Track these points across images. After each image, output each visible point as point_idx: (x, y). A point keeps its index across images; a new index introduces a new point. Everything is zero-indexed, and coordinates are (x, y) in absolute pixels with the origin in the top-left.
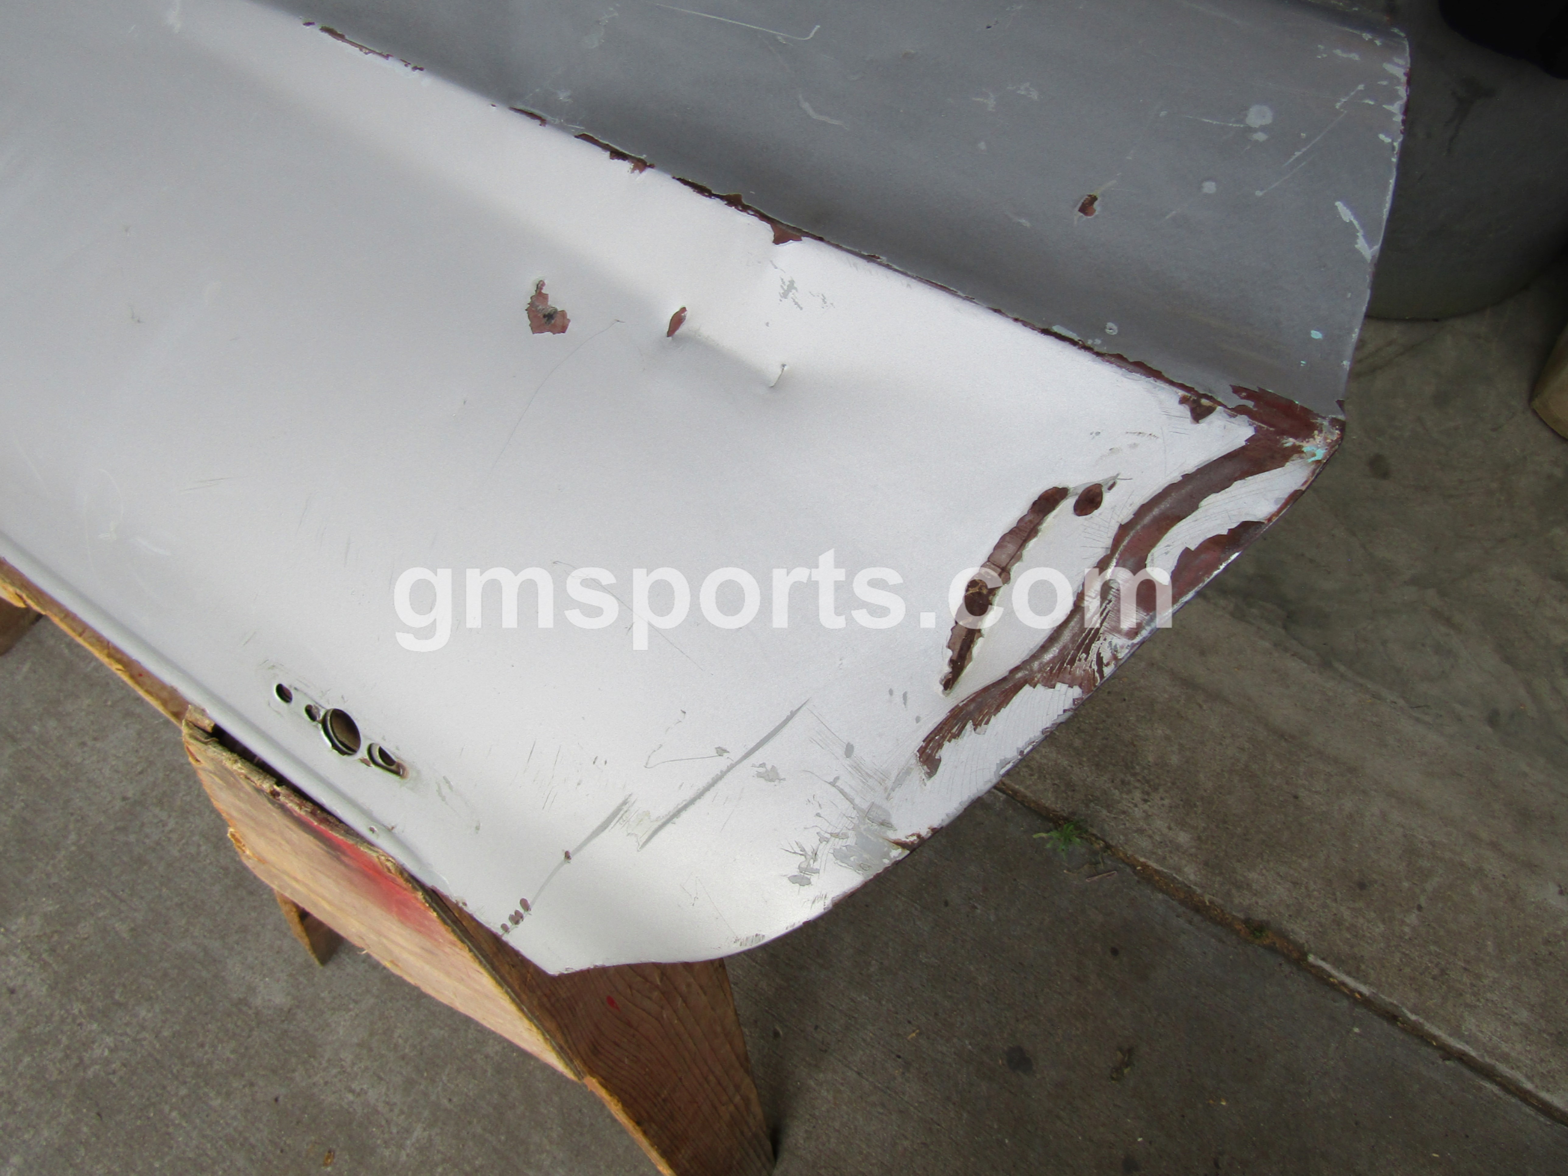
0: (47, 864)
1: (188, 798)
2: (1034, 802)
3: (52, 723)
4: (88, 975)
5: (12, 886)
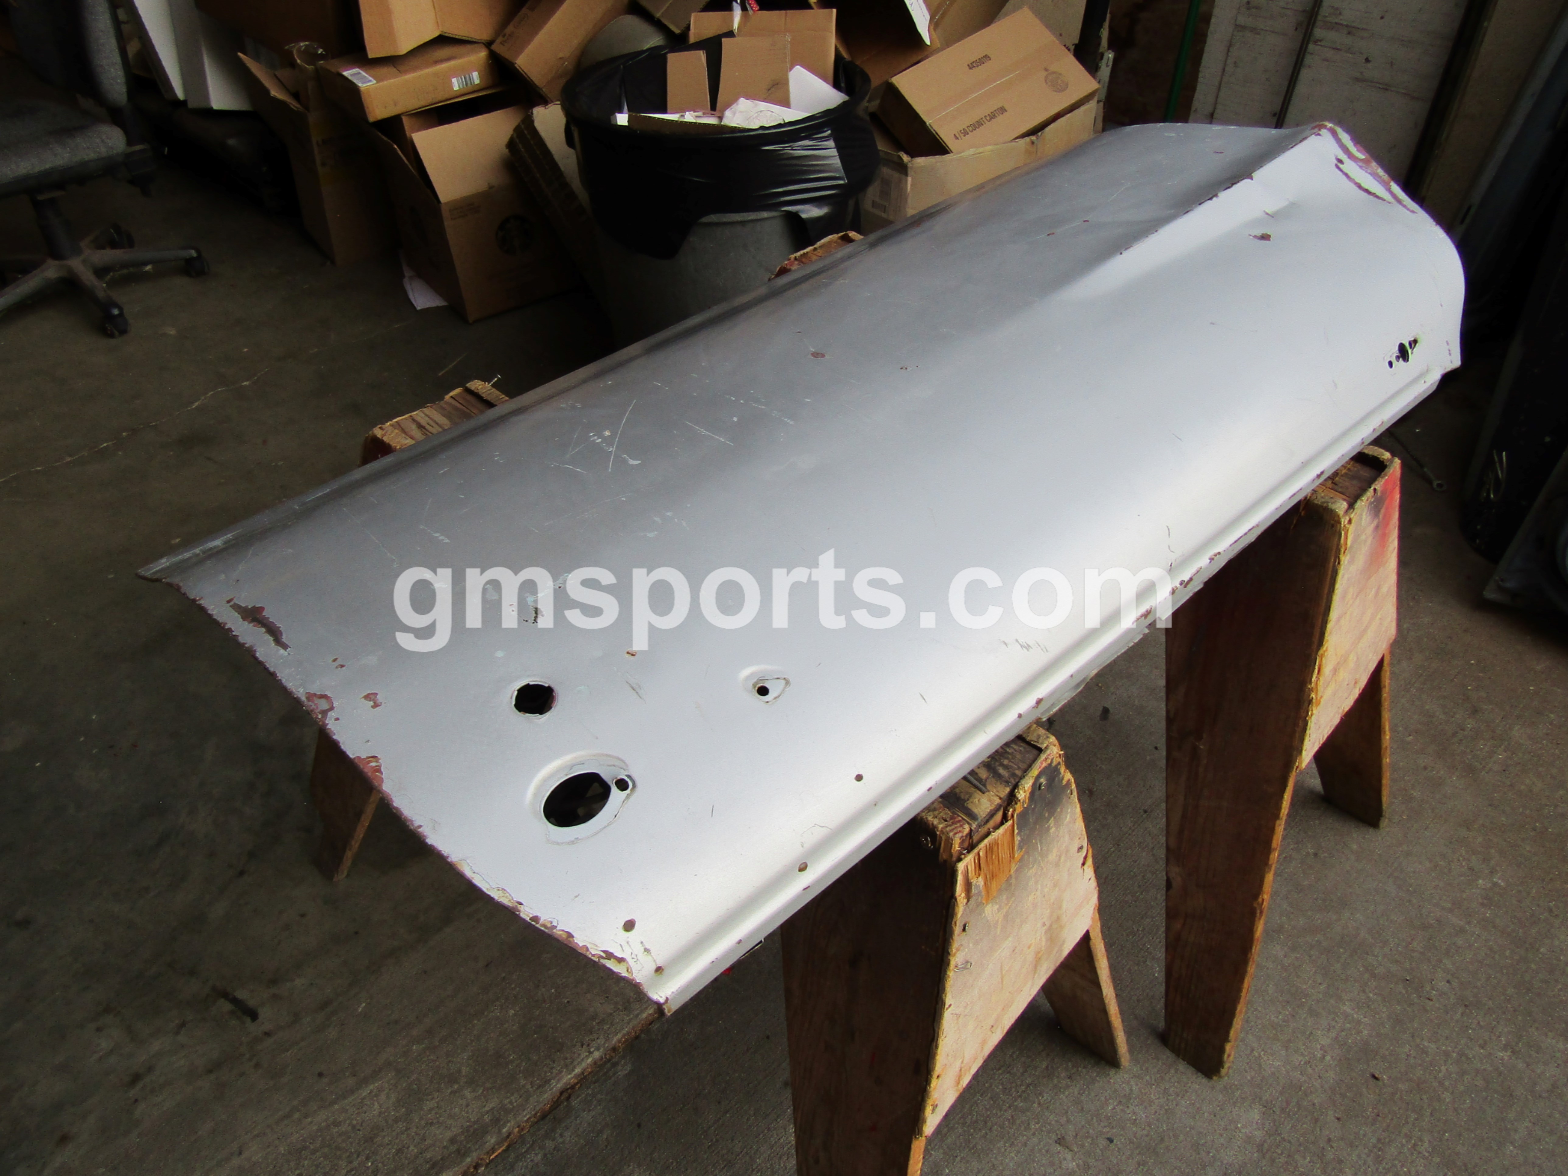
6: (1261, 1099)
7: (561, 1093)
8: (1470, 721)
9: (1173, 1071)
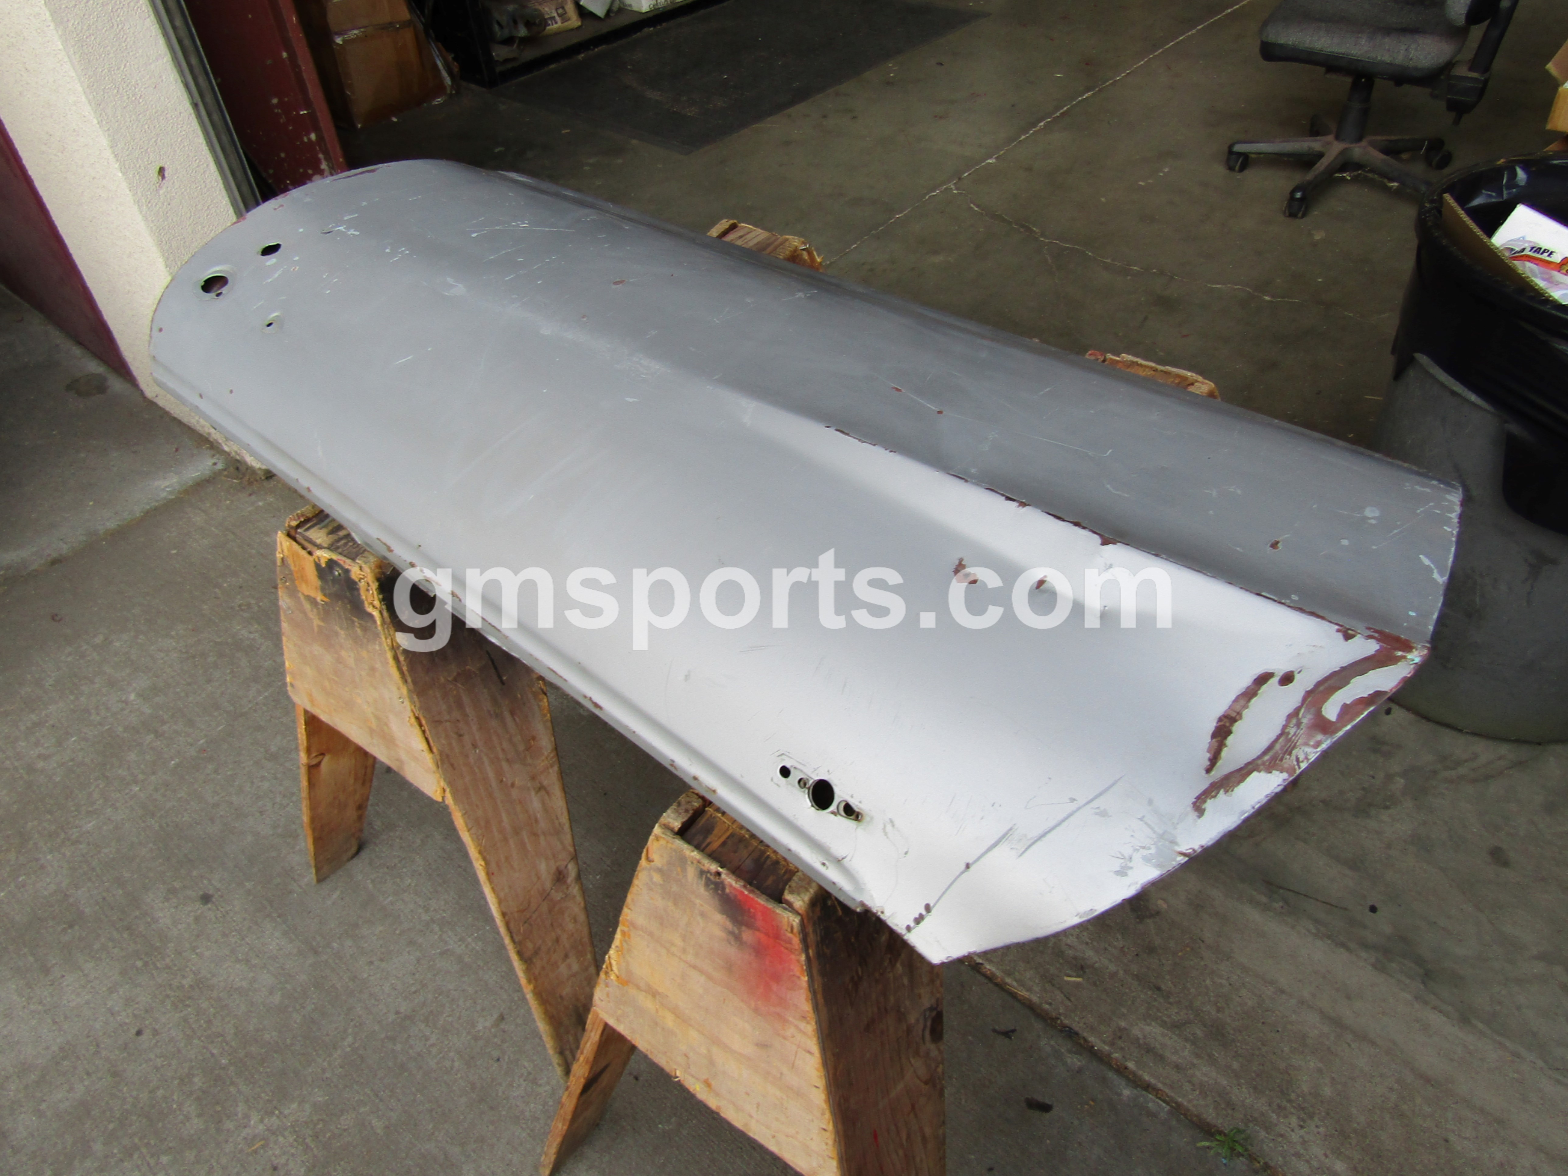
0: (324, 1060)
1: (450, 1019)
2: (1196, 1116)
3: (349, 943)
4: (342, 1163)
5: (292, 1075)
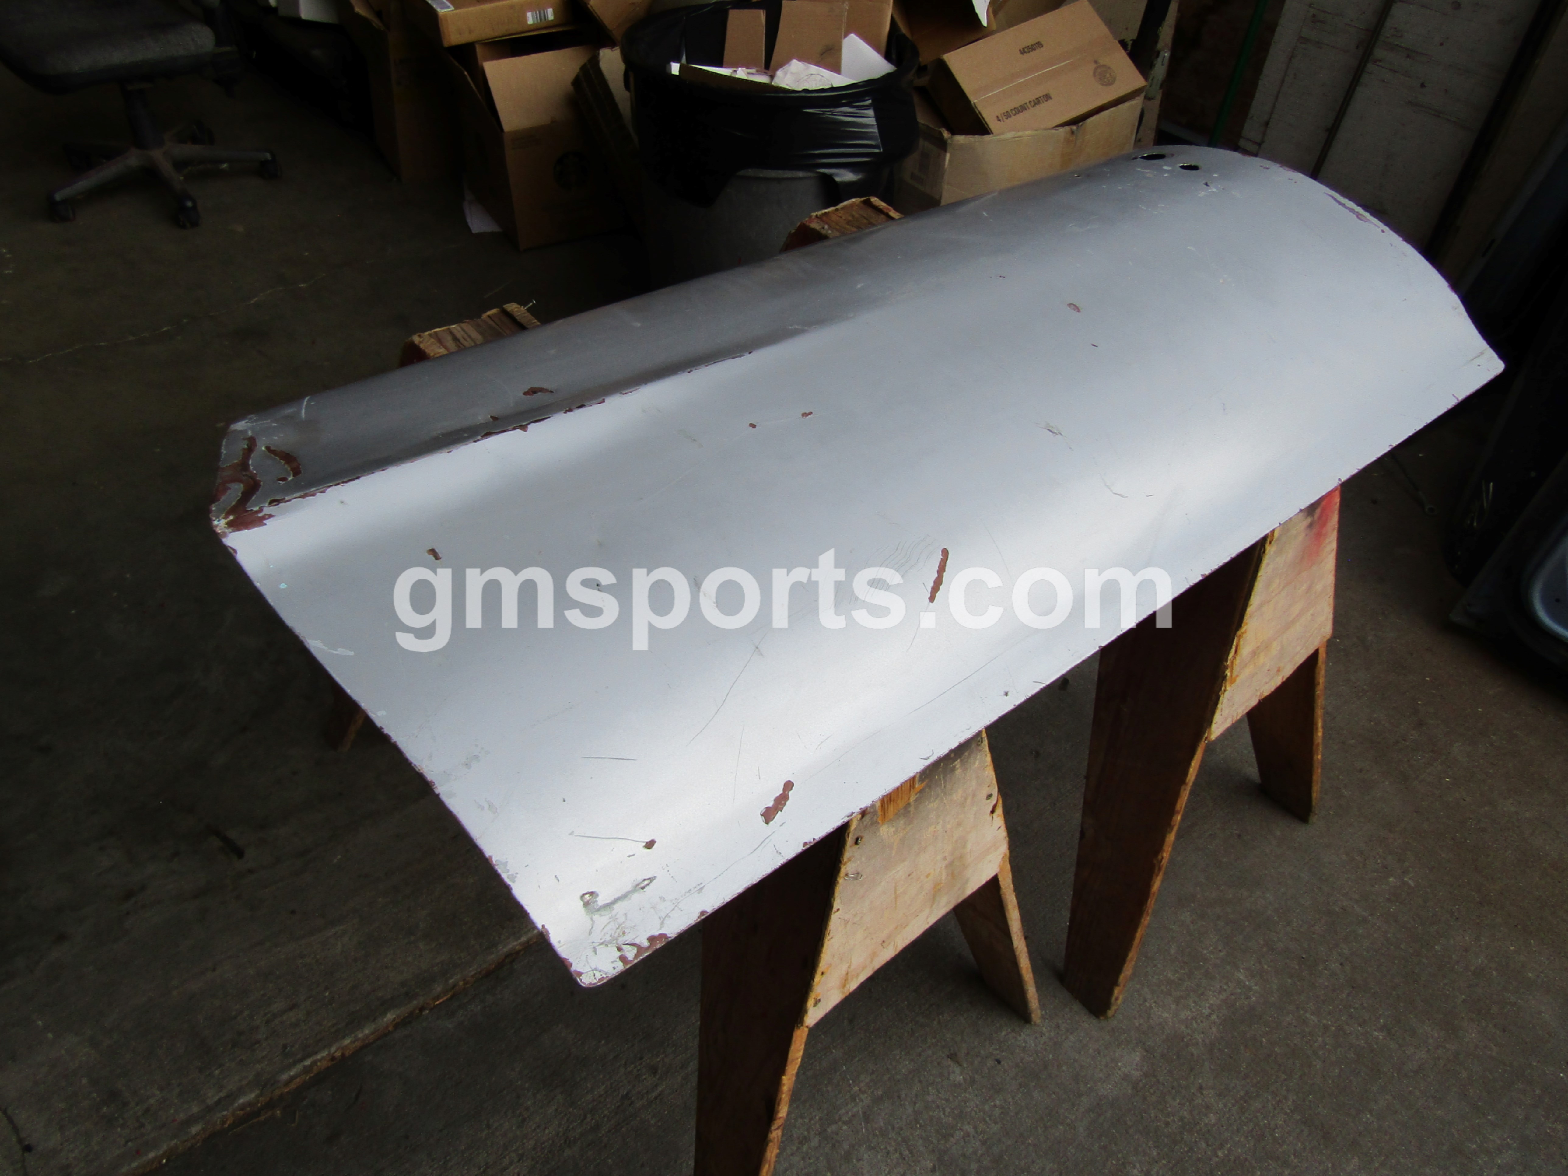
6: (1144, 1044)
7: (507, 957)
8: (1413, 732)
9: (1067, 1009)
